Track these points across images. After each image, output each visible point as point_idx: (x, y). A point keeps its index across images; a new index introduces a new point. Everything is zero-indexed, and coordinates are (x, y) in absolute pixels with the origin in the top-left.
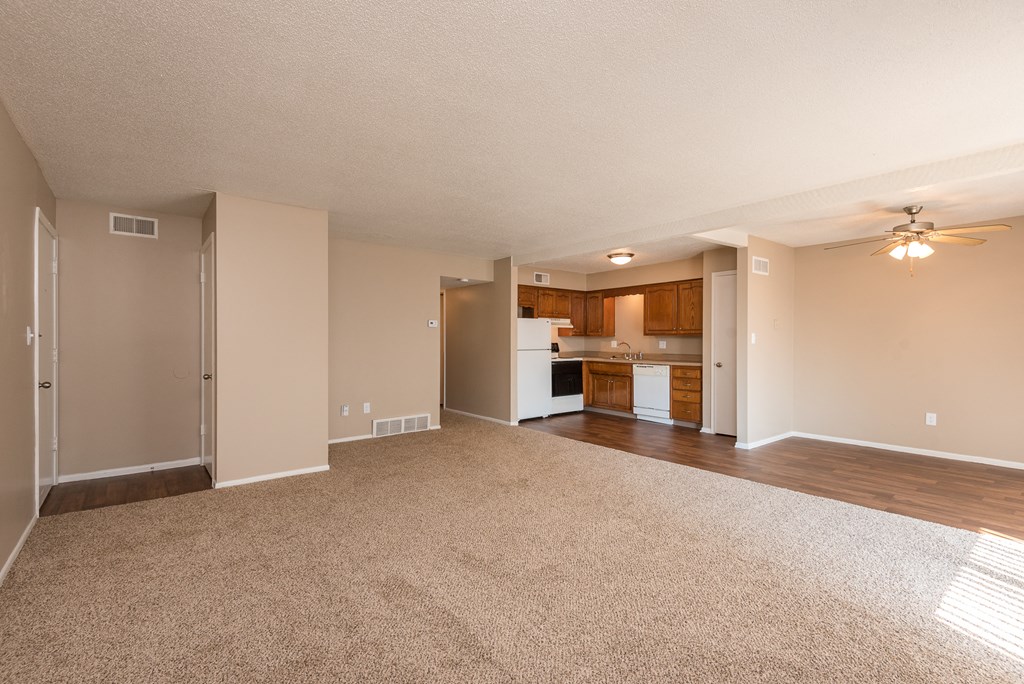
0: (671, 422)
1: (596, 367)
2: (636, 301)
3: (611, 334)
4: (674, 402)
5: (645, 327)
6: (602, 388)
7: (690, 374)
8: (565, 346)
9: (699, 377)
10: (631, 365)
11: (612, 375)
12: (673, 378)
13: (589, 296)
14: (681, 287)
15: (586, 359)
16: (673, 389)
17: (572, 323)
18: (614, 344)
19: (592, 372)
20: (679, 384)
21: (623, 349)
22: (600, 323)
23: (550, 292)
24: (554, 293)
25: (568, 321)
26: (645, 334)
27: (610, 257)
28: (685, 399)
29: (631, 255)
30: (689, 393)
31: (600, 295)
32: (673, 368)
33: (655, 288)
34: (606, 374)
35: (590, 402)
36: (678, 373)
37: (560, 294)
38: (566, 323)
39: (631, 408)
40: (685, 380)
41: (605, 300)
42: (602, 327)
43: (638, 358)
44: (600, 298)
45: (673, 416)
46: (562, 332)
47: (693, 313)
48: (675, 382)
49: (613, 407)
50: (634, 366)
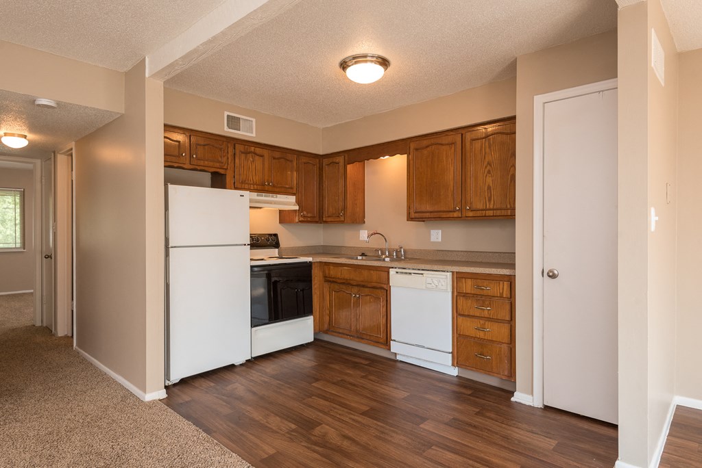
0: (454, 372)
1: (333, 272)
2: (395, 166)
3: (358, 219)
4: (459, 337)
5: (409, 208)
6: (343, 304)
7: (491, 289)
8: (288, 238)
9: (506, 293)
10: (387, 270)
11: (357, 285)
12: (459, 295)
13: (325, 161)
14: (469, 136)
15: (318, 259)
16: (457, 313)
17: (298, 202)
18: (364, 235)
19: (328, 280)
20: (468, 306)
21: (376, 243)
22: (341, 204)
23: (258, 150)
24: (265, 152)
25: (292, 199)
26: (410, 218)
27: (344, 65)
28: (481, 335)
29: (384, 62)
30: (488, 324)
31: (341, 160)
32: (458, 278)
33: (425, 143)
34: (347, 283)
35: (326, 326)
36: (468, 286)
37: (277, 155)
38: (289, 202)
39: (387, 342)
40: (481, 298)
41: (349, 167)
42: (344, 208)
43: (398, 259)
44: (342, 164)
45: (457, 362)
46: (284, 217)
47: (489, 180)
48: (461, 300)
49: (360, 337)
50: (392, 272)
